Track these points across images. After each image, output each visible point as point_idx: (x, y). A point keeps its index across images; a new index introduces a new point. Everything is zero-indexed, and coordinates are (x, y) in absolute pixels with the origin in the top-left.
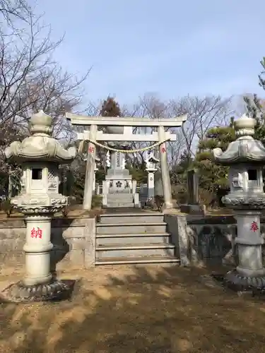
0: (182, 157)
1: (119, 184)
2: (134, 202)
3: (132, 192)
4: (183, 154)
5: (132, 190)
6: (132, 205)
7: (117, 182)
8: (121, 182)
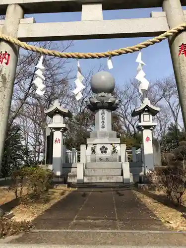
0: (170, 129)
1: (104, 150)
2: (122, 175)
3: (120, 160)
4: (170, 126)
5: (120, 157)
6: (120, 179)
7: (101, 146)
8: (106, 146)
